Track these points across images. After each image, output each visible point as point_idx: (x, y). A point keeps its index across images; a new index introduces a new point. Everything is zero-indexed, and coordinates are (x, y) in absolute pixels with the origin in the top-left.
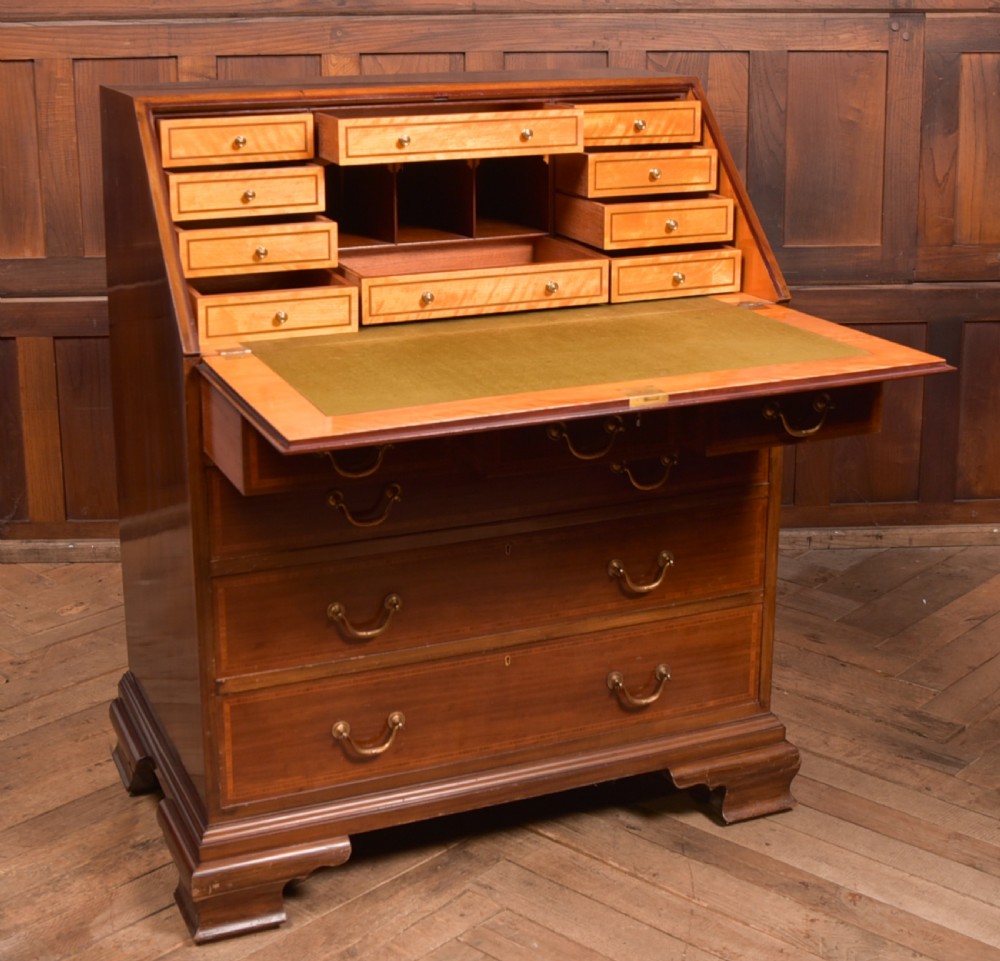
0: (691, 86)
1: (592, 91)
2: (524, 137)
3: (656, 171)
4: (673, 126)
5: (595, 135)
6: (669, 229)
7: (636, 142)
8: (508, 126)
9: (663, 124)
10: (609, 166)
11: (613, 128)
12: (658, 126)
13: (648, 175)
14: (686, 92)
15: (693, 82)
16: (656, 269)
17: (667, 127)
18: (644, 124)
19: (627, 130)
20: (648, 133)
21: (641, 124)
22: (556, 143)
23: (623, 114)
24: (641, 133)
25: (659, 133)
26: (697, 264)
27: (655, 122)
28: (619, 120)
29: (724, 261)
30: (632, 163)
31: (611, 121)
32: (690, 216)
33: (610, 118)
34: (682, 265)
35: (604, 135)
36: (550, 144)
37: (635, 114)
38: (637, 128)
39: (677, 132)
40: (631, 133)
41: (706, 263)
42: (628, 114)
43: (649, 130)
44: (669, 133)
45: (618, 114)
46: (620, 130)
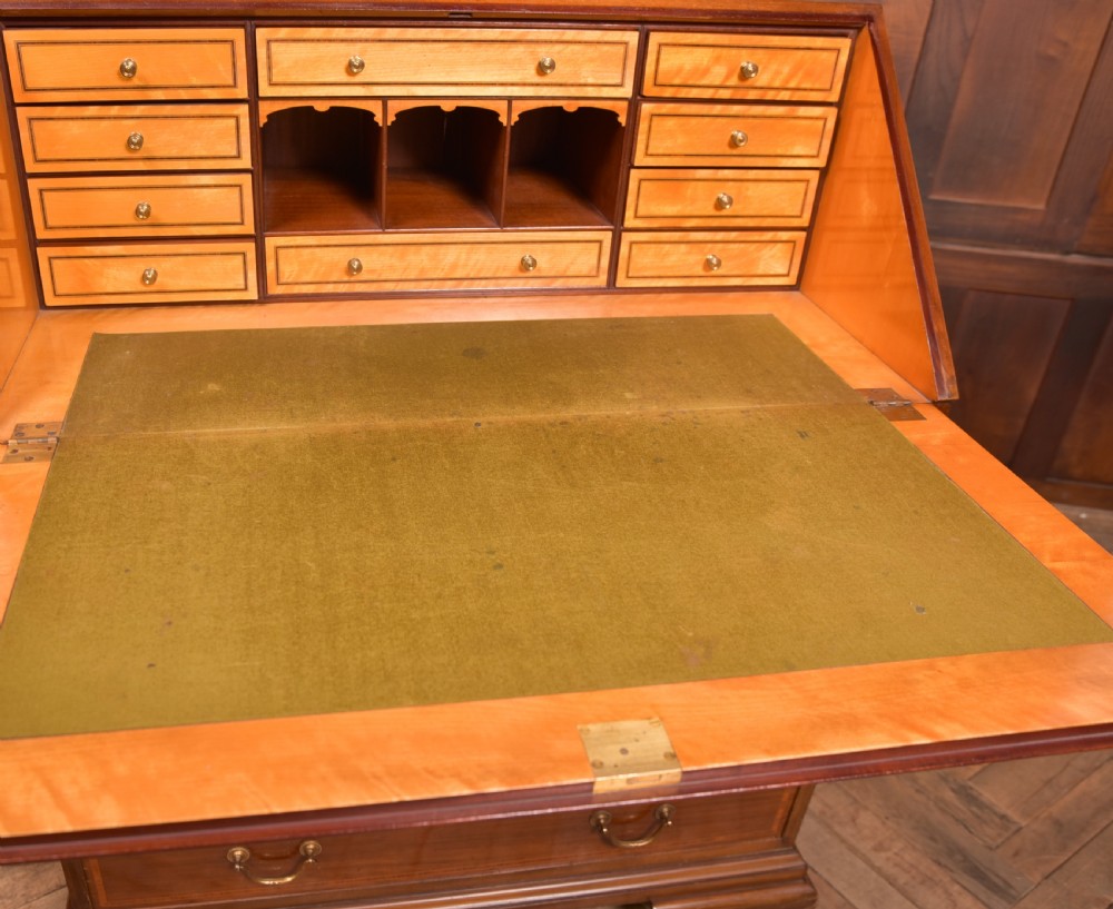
0: (869, 19)
1: (708, 18)
2: (542, 69)
3: (740, 136)
4: (800, 75)
5: (677, 82)
6: (719, 205)
7: (739, 95)
8: (519, 49)
9: (786, 70)
10: (671, 122)
11: (706, 71)
12: (778, 73)
13: (728, 138)
14: (859, 29)
15: (874, 13)
16: (683, 248)
17: (791, 76)
18: (756, 69)
19: (728, 77)
20: (759, 84)
21: (751, 68)
22: (590, 81)
23: (725, 51)
24: (748, 83)
25: (777, 84)
26: (742, 245)
27: (774, 67)
28: (717, 60)
29: (779, 245)
30: (707, 119)
31: (705, 63)
32: (753, 190)
33: (702, 57)
34: (720, 246)
35: (690, 82)
36: (582, 81)
37: (744, 51)
38: (744, 74)
39: (804, 86)
40: (734, 81)
41: (754, 246)
42: (734, 52)
43: (762, 79)
44: (792, 84)
45: (718, 50)
46: (718, 74)
